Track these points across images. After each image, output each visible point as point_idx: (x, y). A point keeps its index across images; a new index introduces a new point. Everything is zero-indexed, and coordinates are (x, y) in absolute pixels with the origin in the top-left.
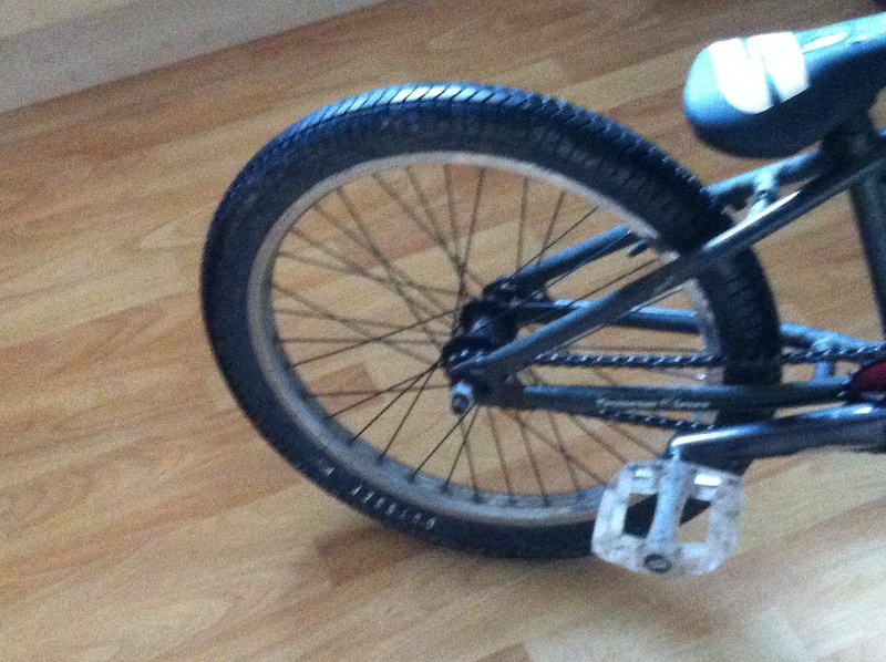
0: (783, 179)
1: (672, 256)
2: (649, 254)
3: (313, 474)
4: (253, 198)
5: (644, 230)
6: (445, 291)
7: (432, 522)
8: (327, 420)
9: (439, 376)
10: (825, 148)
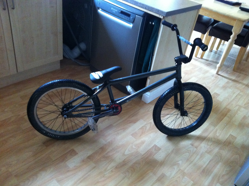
0: (100, 87)
1: (89, 97)
2: (86, 97)
3: (42, 133)
4: (36, 95)
5: (86, 94)
6: (60, 106)
7: (59, 136)
8: (44, 125)
9: (61, 116)
10: (105, 83)
